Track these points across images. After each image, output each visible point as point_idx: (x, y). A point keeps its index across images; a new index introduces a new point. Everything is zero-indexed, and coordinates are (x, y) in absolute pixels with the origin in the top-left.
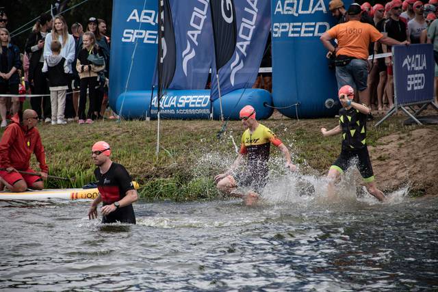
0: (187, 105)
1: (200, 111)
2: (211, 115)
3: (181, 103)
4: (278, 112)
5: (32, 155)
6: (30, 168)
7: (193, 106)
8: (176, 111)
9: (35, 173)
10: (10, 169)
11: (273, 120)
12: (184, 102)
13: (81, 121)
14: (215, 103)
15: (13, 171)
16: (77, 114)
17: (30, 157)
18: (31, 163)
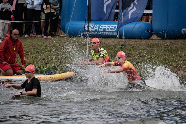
0: (104, 29)
1: (111, 33)
2: (118, 36)
3: (101, 29)
4: (155, 35)
5: (17, 55)
6: (16, 62)
7: (108, 30)
8: (98, 33)
9: (19, 65)
10: (4, 63)
11: (152, 39)
12: (103, 28)
13: (45, 37)
14: (120, 29)
15: (6, 64)
16: (43, 33)
17: (16, 56)
18: (16, 59)
